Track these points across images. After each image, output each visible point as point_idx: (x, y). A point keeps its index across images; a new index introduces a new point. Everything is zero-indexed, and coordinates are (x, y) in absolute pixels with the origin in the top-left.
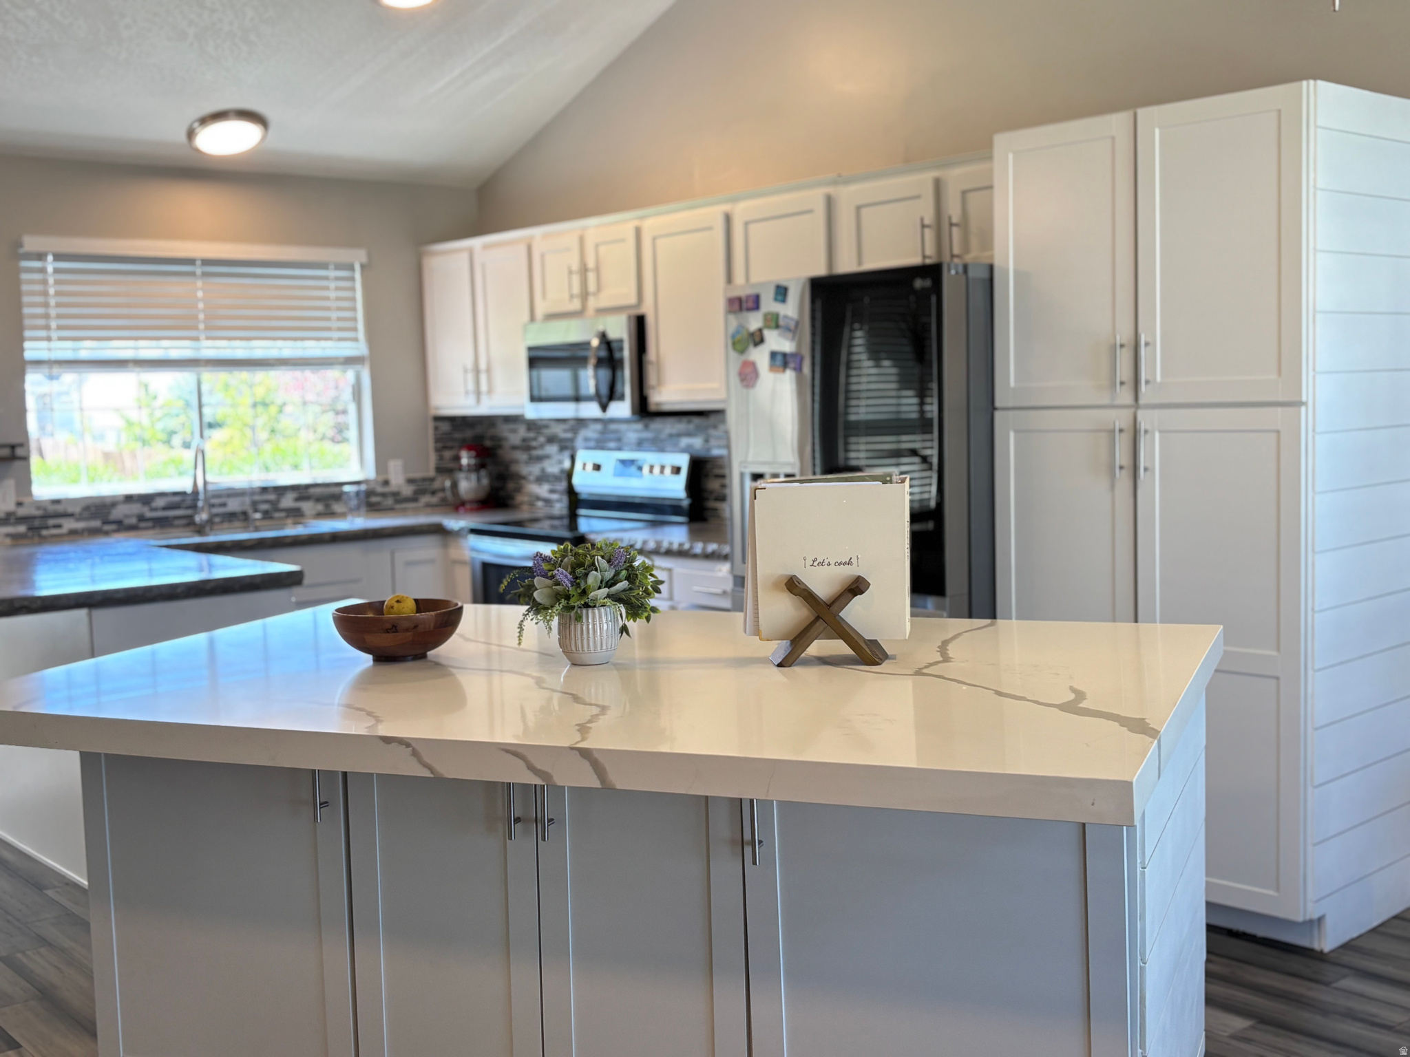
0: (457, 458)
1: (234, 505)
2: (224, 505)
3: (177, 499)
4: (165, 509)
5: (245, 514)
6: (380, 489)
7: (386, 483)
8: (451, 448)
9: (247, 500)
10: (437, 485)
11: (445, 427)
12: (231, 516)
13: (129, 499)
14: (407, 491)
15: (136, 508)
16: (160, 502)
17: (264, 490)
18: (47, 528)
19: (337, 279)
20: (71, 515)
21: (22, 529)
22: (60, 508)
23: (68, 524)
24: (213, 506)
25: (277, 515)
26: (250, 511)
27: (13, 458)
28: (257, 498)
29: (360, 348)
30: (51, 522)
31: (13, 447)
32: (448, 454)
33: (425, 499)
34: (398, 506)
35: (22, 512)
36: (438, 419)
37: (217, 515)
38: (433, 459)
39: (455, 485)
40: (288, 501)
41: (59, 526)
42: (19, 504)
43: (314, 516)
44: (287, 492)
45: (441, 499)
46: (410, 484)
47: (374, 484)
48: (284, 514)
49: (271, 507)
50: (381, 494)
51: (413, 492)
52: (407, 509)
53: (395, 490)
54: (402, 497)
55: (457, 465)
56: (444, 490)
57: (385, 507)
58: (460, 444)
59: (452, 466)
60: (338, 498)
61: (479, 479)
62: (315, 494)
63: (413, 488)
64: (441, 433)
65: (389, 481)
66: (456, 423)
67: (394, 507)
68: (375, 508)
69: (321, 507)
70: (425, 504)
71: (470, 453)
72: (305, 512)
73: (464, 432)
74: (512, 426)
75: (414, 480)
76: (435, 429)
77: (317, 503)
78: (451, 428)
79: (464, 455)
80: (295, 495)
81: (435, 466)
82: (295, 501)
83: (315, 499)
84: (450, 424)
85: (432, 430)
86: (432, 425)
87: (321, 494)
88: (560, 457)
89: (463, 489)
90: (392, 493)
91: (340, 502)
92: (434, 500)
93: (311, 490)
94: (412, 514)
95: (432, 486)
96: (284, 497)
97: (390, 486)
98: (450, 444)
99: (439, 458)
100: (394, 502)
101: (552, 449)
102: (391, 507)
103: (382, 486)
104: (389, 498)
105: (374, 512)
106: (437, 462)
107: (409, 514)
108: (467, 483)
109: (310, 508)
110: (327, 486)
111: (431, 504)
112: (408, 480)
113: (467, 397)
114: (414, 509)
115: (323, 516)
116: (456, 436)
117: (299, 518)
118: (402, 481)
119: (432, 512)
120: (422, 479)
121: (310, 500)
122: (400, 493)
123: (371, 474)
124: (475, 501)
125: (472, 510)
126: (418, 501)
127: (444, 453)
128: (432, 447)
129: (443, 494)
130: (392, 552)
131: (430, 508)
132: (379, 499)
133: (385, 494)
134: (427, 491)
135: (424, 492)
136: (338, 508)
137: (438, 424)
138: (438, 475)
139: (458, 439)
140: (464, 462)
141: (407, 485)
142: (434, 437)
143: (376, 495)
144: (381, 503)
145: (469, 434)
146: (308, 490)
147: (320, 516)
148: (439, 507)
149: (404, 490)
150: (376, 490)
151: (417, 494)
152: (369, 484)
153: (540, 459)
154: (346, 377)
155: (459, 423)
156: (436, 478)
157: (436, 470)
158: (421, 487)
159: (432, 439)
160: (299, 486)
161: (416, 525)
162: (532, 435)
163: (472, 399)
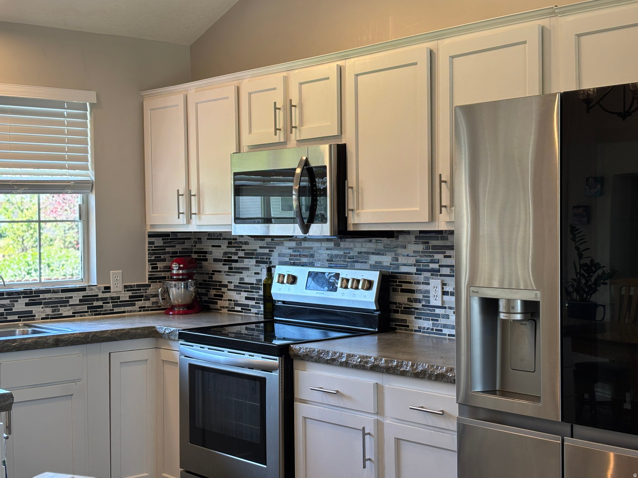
0: (170, 269)
6: (101, 295)
7: (107, 289)
8: (164, 260)
10: (150, 291)
11: (159, 242)
14: (125, 296)
19: (70, 116)
25: (10, 318)
29: (89, 175)
32: (160, 265)
33: (139, 304)
34: (116, 310)
36: (151, 235)
38: (148, 267)
39: (166, 291)
40: (20, 306)
43: (42, 319)
44: (20, 298)
45: (153, 303)
46: (127, 291)
47: (97, 290)
48: (16, 317)
49: (5, 310)
50: (102, 299)
51: (130, 297)
52: (124, 312)
53: (114, 295)
54: (120, 302)
55: (168, 274)
56: (156, 296)
57: (105, 310)
58: (171, 257)
59: (163, 274)
60: (65, 302)
61: (186, 287)
62: (45, 299)
63: (130, 293)
64: (155, 247)
65: (109, 288)
66: (168, 239)
67: (113, 310)
68: (96, 311)
69: (49, 311)
70: (140, 308)
71: (179, 265)
72: (34, 316)
73: (175, 246)
74: (216, 243)
75: (131, 286)
76: (150, 243)
77: (46, 307)
78: (164, 243)
79: (175, 266)
80: (27, 300)
81: (149, 275)
82: (27, 304)
83: (46, 303)
84: (163, 239)
85: (147, 245)
86: (147, 240)
87: (50, 299)
88: (258, 270)
89: (172, 295)
90: (112, 298)
91: (66, 306)
92: (148, 304)
93: (42, 296)
94: (128, 316)
95: (146, 292)
96: (17, 301)
97: (110, 292)
98: (162, 256)
99: (153, 268)
100: (114, 306)
101: (250, 263)
102: (111, 310)
103: (103, 292)
104: (109, 303)
105: (95, 315)
106: (151, 272)
107: (124, 317)
108: (177, 290)
109: (39, 312)
110: (55, 292)
111: (145, 307)
112: (125, 287)
113: (179, 218)
114: (131, 312)
115: (51, 318)
116: (167, 249)
117: (29, 320)
118: (120, 288)
119: (144, 315)
120: (138, 286)
121: (40, 304)
122: (118, 298)
123: (94, 281)
124: (183, 306)
125: (179, 314)
126: (134, 305)
127: (156, 264)
128: (147, 259)
129: (153, 299)
130: (110, 353)
131: (144, 311)
132: (100, 303)
133: (106, 299)
134: (142, 296)
135: (138, 298)
136: (66, 311)
137: (153, 239)
138: (151, 282)
139: (169, 253)
140: (175, 272)
141: (125, 291)
142: (149, 250)
143: (98, 300)
144: (101, 307)
145: (179, 248)
146: (39, 296)
147: (48, 318)
148: (151, 310)
149: (123, 295)
150: (97, 295)
151: (134, 299)
152: (92, 290)
153: (239, 270)
154: (76, 199)
155: (171, 239)
156: (149, 286)
157: (149, 279)
158: (137, 293)
159: (147, 252)
160: (31, 292)
161: (132, 329)
162: (233, 250)
163: (183, 219)
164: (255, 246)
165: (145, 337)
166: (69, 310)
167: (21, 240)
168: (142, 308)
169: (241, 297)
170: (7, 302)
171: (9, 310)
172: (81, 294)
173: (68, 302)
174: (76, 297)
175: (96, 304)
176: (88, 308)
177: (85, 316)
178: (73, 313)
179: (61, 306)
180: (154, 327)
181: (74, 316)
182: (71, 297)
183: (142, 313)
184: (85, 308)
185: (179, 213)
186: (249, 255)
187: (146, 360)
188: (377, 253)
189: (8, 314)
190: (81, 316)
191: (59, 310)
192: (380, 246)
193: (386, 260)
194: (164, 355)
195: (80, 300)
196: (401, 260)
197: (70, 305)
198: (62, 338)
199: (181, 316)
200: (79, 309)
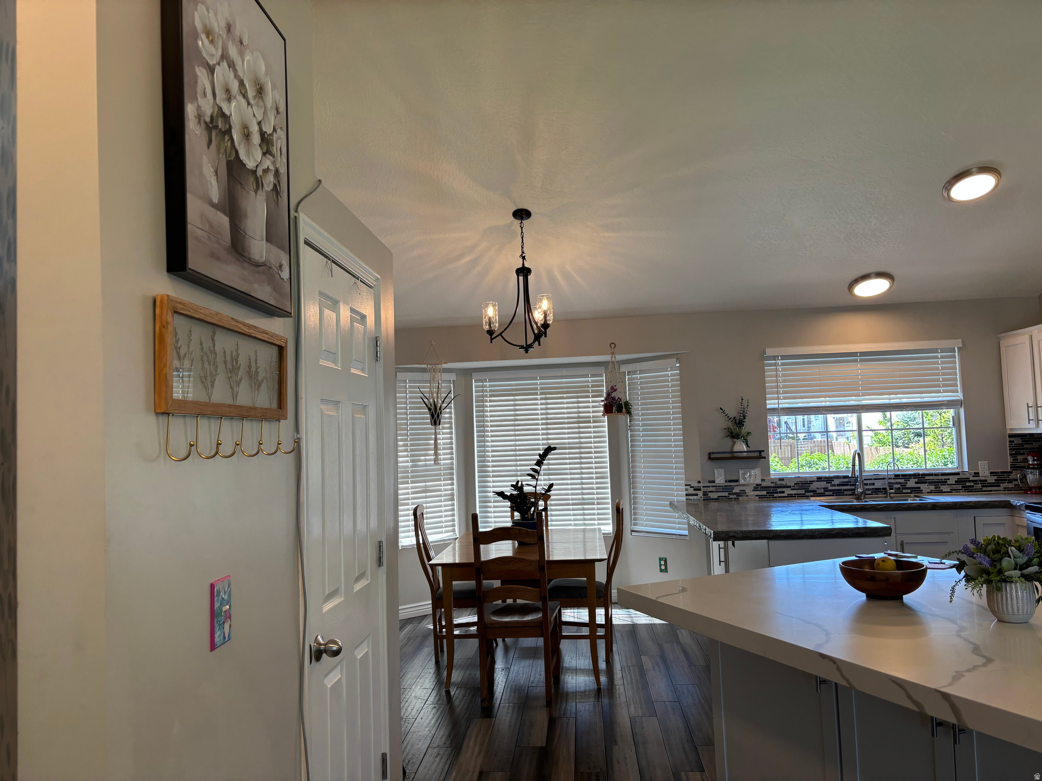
0: (1026, 460)
1: (878, 484)
2: (873, 484)
3: (846, 480)
4: (838, 485)
5: (885, 489)
6: (972, 478)
7: (977, 474)
8: (1023, 454)
9: (886, 481)
10: (1012, 476)
11: (1018, 441)
12: (877, 491)
13: (819, 479)
14: (992, 479)
15: (823, 484)
16: (836, 482)
17: (897, 476)
18: (777, 493)
19: (942, 357)
20: (789, 487)
21: (764, 493)
22: (783, 483)
23: (788, 491)
24: (866, 484)
25: (904, 491)
26: (888, 489)
27: (761, 457)
28: (892, 481)
29: (959, 396)
30: (779, 490)
31: (760, 452)
32: (1020, 457)
33: (1003, 485)
34: (984, 489)
35: (764, 484)
36: (1011, 436)
37: (869, 490)
38: (1009, 459)
39: (1024, 477)
40: (912, 483)
41: (783, 492)
42: (763, 480)
43: (928, 493)
44: (911, 478)
45: (1015, 485)
46: (993, 476)
47: (968, 475)
48: (909, 491)
49: (901, 486)
50: (973, 481)
51: (996, 480)
52: (992, 491)
53: (983, 479)
54: (988, 483)
55: (1026, 465)
56: (1016, 480)
57: (976, 489)
58: (1029, 451)
59: (1022, 464)
60: (944, 482)
62: (929, 480)
63: (996, 478)
64: (1014, 444)
65: (978, 473)
66: (1026, 439)
67: (982, 489)
68: (969, 489)
69: (932, 488)
70: (1004, 488)
71: (1033, 457)
72: (922, 491)
73: (1032, 444)
75: (996, 473)
76: (1010, 442)
77: (930, 485)
78: (1022, 441)
79: (1030, 459)
80: (916, 480)
81: (1011, 465)
82: (916, 483)
83: (929, 483)
84: (1021, 439)
85: (1008, 443)
86: (1008, 439)
87: (933, 479)
89: (1029, 480)
90: (981, 481)
91: (945, 485)
92: (1011, 485)
93: (927, 478)
94: (994, 494)
95: (1009, 477)
96: (909, 480)
97: (979, 476)
98: (1021, 451)
99: (1013, 460)
100: (982, 486)
102: (980, 489)
103: (973, 476)
104: (979, 484)
105: (968, 492)
106: (1012, 462)
107: (992, 494)
108: (1033, 476)
109: (926, 488)
110: (936, 475)
111: (1008, 488)
112: (991, 473)
113: (1029, 423)
114: (996, 491)
115: (934, 493)
116: (1025, 446)
117: (918, 493)
118: (987, 473)
119: (1008, 493)
120: (1001, 472)
121: (926, 483)
122: (986, 481)
123: (966, 469)
124: (1039, 487)
125: (1035, 493)
126: (999, 486)
127: (1017, 457)
128: (1009, 453)
129: (1016, 483)
130: (974, 517)
131: (1008, 490)
132: (972, 484)
133: (976, 481)
134: (1006, 480)
135: (1004, 481)
136: (945, 488)
137: (1012, 439)
138: (1013, 470)
139: (1027, 449)
140: (1030, 463)
141: (991, 476)
142: (1009, 447)
143: (970, 481)
144: (973, 486)
145: (1034, 445)
146: (925, 478)
147: (932, 493)
148: (1014, 490)
149: (989, 479)
150: (969, 478)
151: (998, 482)
152: (964, 474)
154: (950, 413)
155: (1028, 438)
156: (1011, 472)
157: (1011, 467)
158: (1001, 477)
159: (1008, 448)
160: (919, 475)
161: (991, 501)
163: (1033, 424)
165: (1002, 508)
166: (947, 488)
167: (941, 438)
168: (1006, 489)
170: (902, 481)
171: (904, 486)
172: (956, 477)
173: (947, 482)
174: (953, 480)
175: (968, 484)
176: (962, 487)
177: (960, 492)
178: (951, 490)
179: (941, 485)
180: (1009, 501)
181: (952, 492)
182: (949, 479)
183: (1006, 492)
184: (960, 487)
185: (1029, 420)
187: (1004, 524)
189: (903, 489)
190: (957, 492)
191: (940, 488)
194: (1018, 521)
195: (956, 481)
197: (948, 485)
198: (937, 504)
199: (1038, 495)
200: (954, 487)
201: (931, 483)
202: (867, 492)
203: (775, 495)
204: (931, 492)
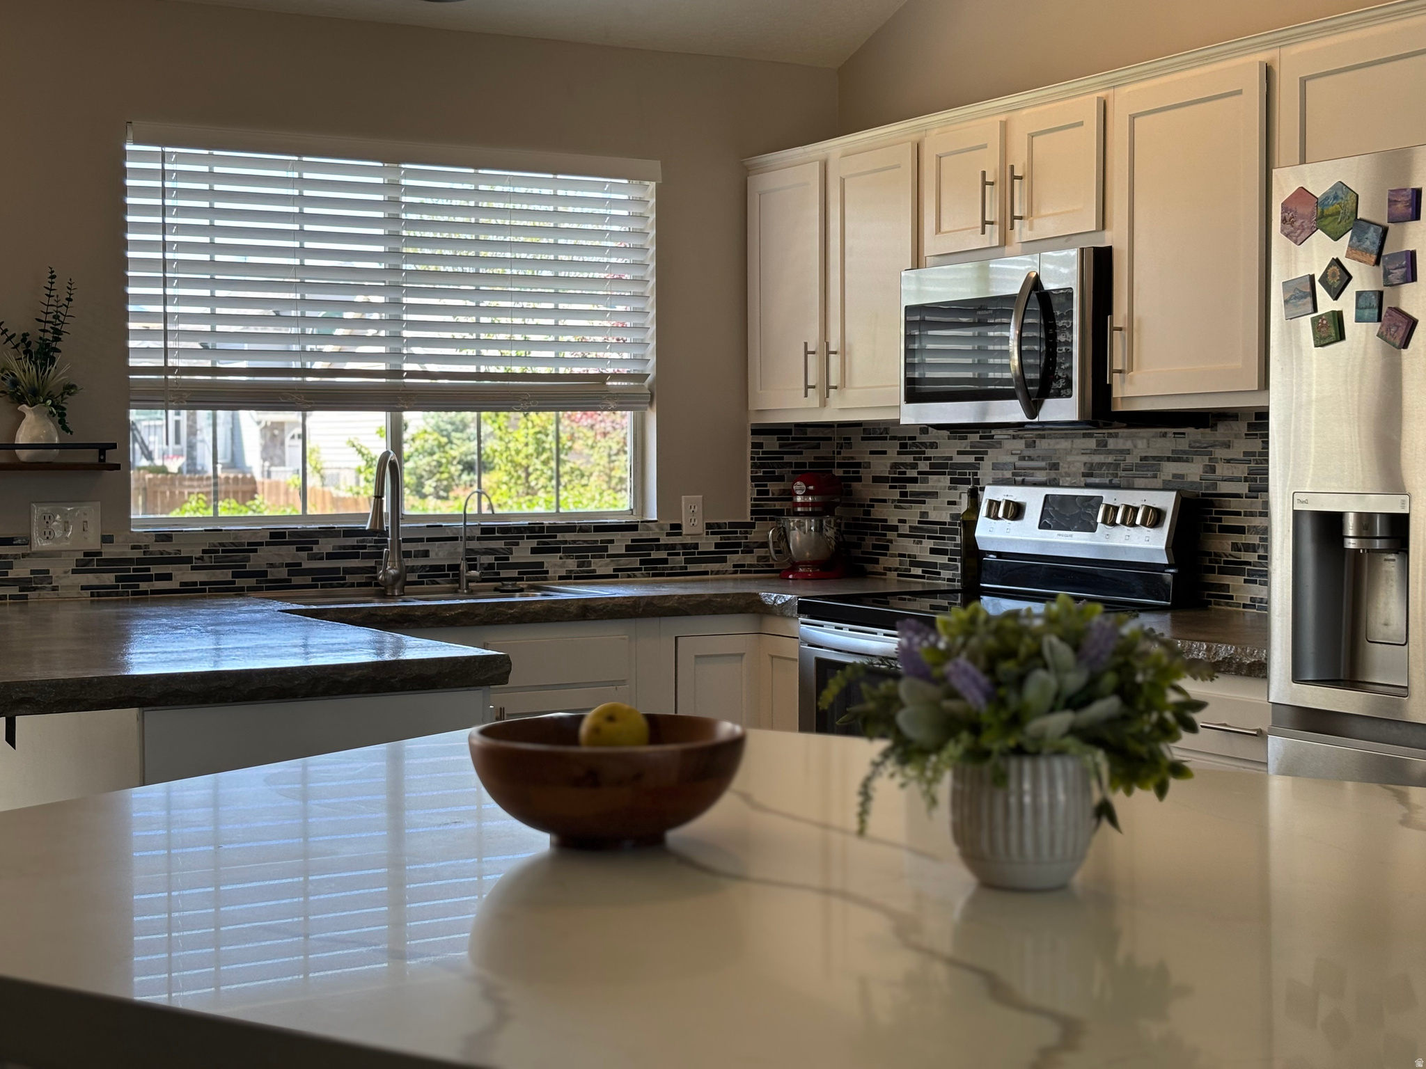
0: (789, 495)
1: (440, 555)
2: (426, 554)
3: (353, 541)
4: (331, 556)
5: (456, 567)
6: (664, 540)
7: (676, 528)
8: (781, 478)
9: (460, 547)
10: (754, 536)
11: (771, 444)
12: (435, 574)
13: (278, 537)
14: (708, 543)
15: (287, 553)
16: (326, 546)
17: (488, 531)
18: (149, 579)
20: (188, 560)
21: (109, 579)
22: (169, 548)
23: (183, 575)
24: (407, 554)
25: (504, 574)
26: (463, 567)
27: (103, 466)
28: (475, 545)
30: (155, 570)
31: (103, 448)
32: (773, 487)
33: (733, 559)
34: (692, 568)
35: (110, 552)
36: (759, 430)
37: (412, 569)
38: (750, 491)
39: (783, 536)
40: (523, 552)
41: (168, 577)
42: (107, 539)
43: (561, 578)
44: (522, 538)
45: (760, 558)
46: (713, 533)
47: (657, 530)
48: (514, 573)
49: (496, 559)
50: (667, 547)
51: (717, 545)
52: (706, 573)
53: (689, 540)
54: (700, 553)
55: (786, 505)
56: (764, 545)
57: (672, 568)
58: (793, 472)
59: (778, 505)
60: (600, 550)
61: (820, 529)
62: (566, 542)
63: (717, 539)
64: (764, 453)
65: (678, 527)
66: (788, 439)
67: (686, 568)
68: (655, 569)
69: (572, 564)
70: (735, 566)
71: (807, 486)
72: (547, 572)
73: (801, 453)
74: (878, 445)
75: (719, 526)
76: (754, 445)
77: (568, 557)
78: (781, 446)
79: (799, 487)
80: (534, 543)
81: (752, 506)
82: (534, 551)
83: (566, 550)
84: (779, 439)
85: (749, 449)
86: (750, 439)
87: (574, 542)
88: (953, 495)
89: (794, 545)
90: (684, 546)
91: (601, 557)
92: (749, 559)
93: (560, 537)
94: (712, 580)
95: (746, 538)
96: (517, 544)
97: (680, 534)
98: (777, 472)
99: (759, 493)
100: (687, 561)
101: (941, 482)
102: (681, 568)
103: (668, 535)
104: (678, 554)
105: (654, 575)
106: (755, 499)
107: (707, 580)
108: (802, 534)
109: (555, 565)
110: (583, 529)
111: (743, 566)
112: (709, 526)
113: (806, 396)
114: (718, 573)
115: (576, 578)
116: (787, 459)
117: (537, 579)
118: (700, 528)
119: (742, 579)
120: (732, 525)
121: (557, 550)
122: (696, 546)
123: (652, 515)
124: (813, 563)
125: (805, 577)
126: (724, 560)
127: (766, 486)
128: (749, 475)
129: (760, 552)
131: (742, 572)
132: (663, 555)
133: (673, 546)
134: (739, 545)
135: (733, 547)
136: (601, 566)
137: (760, 439)
138: (757, 519)
139: (790, 465)
140: (799, 499)
141: (707, 533)
142: (752, 458)
143: (659, 548)
144: (665, 561)
145: (808, 456)
146: (555, 537)
147: (569, 578)
148: (756, 572)
149: (704, 541)
150: (658, 540)
151: (723, 550)
152: (649, 529)
153: (920, 498)
155: (793, 439)
156: (752, 526)
157: (753, 512)
158: (729, 538)
159: (749, 462)
160: (541, 528)
161: (716, 595)
162: (909, 459)
163: (814, 398)
164: (949, 449)
165: (740, 612)
166: (607, 565)
168: (739, 568)
169: (922, 550)
170: (500, 545)
171: (503, 560)
172: (629, 536)
173: (606, 549)
174: (621, 542)
175: (655, 555)
176: (642, 562)
177: (635, 576)
178: (615, 570)
179: (593, 557)
180: (755, 595)
181: (617, 576)
182: (612, 541)
183: (739, 575)
184: (635, 562)
185: (807, 387)
186: (939, 468)
187: (742, 655)
188: (1176, 458)
189: (501, 567)
190: (629, 576)
191: (589, 564)
192: (1183, 444)
193: (1193, 471)
195: (628, 548)
196: (1222, 470)
197: (609, 556)
199: (809, 582)
200: (625, 562)
201: (569, 551)
202: (412, 577)
203: (144, 586)
204: (567, 578)
